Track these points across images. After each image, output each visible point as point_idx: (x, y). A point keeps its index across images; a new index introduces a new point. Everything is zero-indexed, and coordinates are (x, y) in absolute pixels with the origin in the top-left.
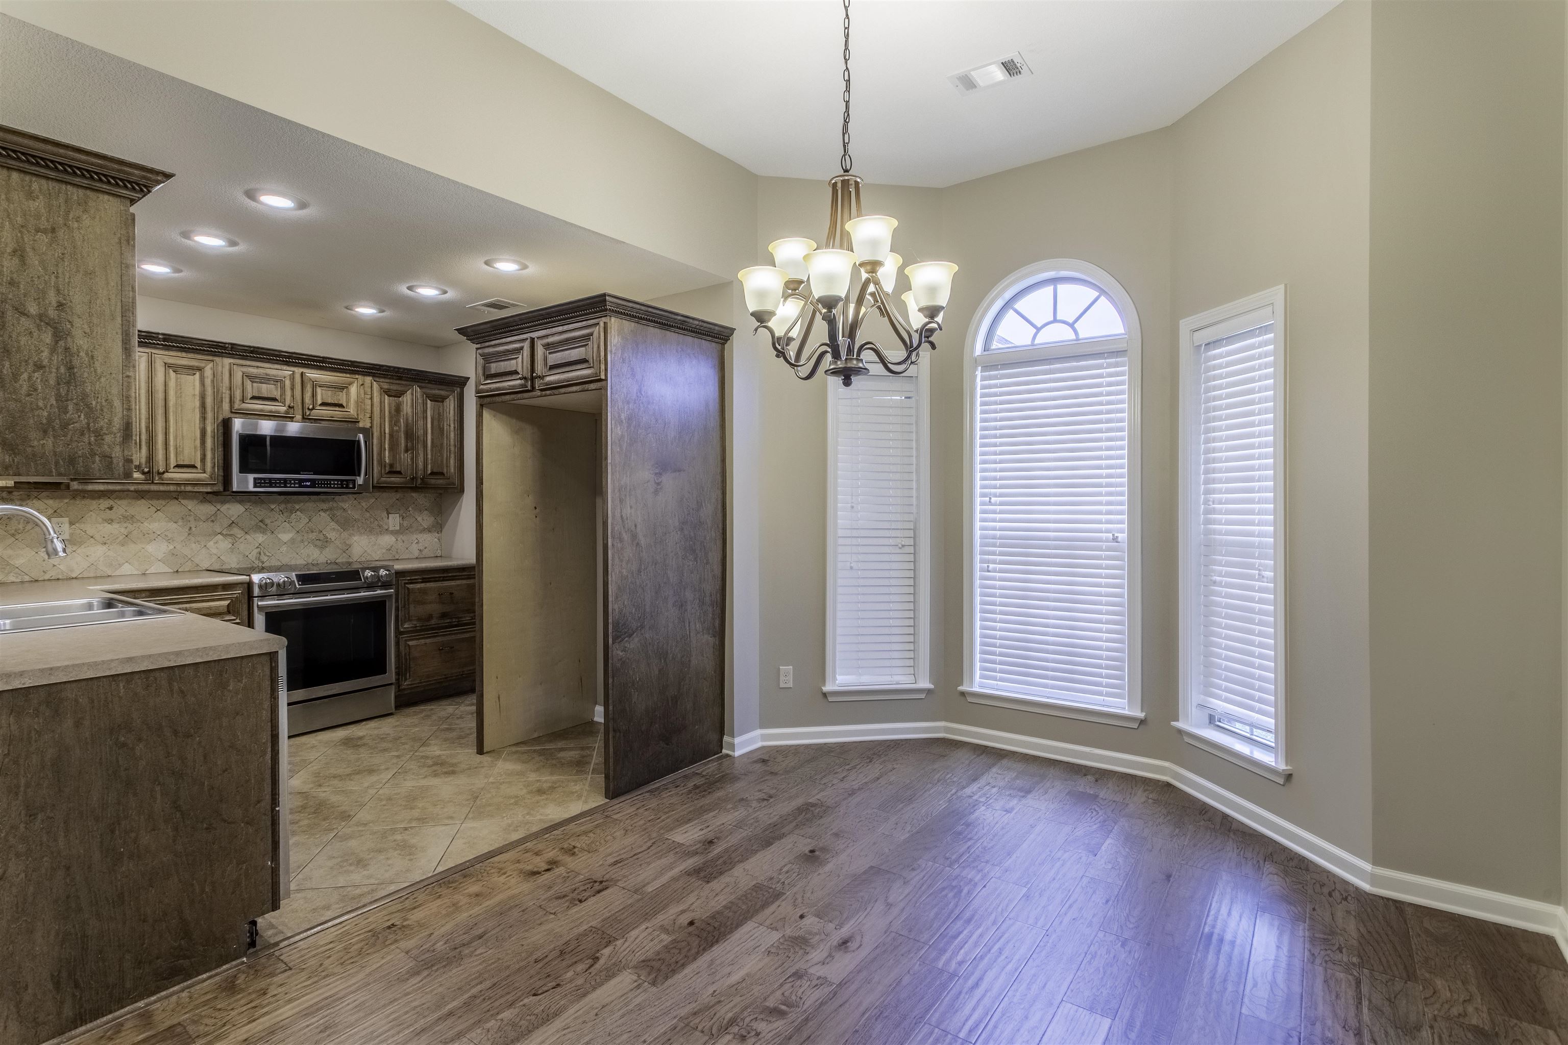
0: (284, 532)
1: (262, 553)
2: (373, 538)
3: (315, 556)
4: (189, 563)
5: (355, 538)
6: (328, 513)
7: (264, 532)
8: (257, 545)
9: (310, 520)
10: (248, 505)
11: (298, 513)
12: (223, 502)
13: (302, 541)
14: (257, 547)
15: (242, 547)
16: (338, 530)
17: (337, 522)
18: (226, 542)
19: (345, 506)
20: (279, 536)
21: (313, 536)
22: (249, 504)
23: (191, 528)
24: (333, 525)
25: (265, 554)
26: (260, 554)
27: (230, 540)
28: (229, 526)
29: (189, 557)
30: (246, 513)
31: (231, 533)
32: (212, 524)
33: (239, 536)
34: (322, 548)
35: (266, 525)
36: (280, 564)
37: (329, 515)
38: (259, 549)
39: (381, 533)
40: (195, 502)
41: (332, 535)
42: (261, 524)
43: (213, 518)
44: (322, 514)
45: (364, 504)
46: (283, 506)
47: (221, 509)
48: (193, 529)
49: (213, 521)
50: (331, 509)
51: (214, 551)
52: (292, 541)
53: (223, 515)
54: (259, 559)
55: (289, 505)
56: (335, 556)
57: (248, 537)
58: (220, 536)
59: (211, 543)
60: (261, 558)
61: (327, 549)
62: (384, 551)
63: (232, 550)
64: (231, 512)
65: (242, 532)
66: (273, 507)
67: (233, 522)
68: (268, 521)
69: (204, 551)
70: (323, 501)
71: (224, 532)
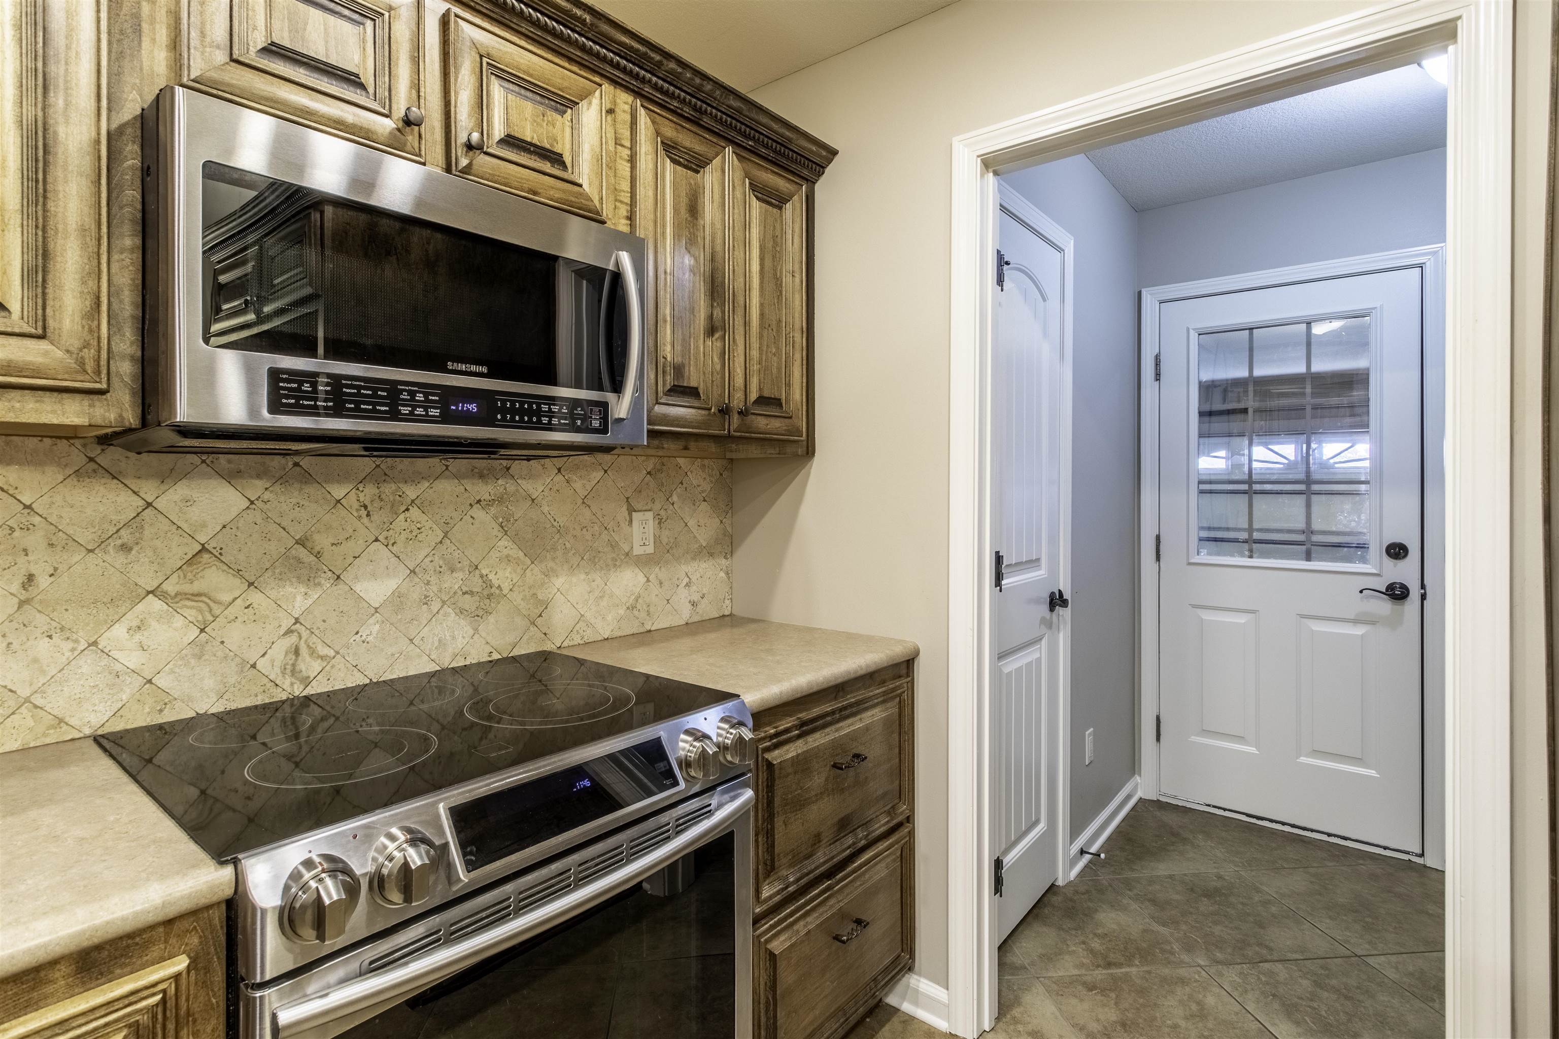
0: (374, 576)
1: (304, 650)
2: (597, 577)
3: (460, 643)
4: (24, 718)
5: (559, 581)
6: (493, 510)
7: (310, 579)
8: (287, 623)
9: (446, 535)
10: (257, 488)
11: (414, 512)
12: (167, 477)
13: (426, 601)
14: (289, 632)
15: (234, 635)
16: (518, 562)
17: (516, 539)
18: (179, 622)
19: (535, 488)
20: (358, 588)
21: (454, 582)
22: (260, 484)
23: (30, 578)
24: (505, 545)
25: (312, 652)
26: (297, 652)
27: (191, 614)
28: (189, 562)
29: (24, 692)
30: (251, 516)
31: (196, 587)
32: (120, 559)
33: (226, 598)
34: (478, 616)
35: (318, 555)
36: (362, 680)
37: (495, 518)
38: (293, 639)
39: (615, 564)
40: (52, 474)
41: (503, 577)
42: (302, 552)
43: (126, 536)
44: (477, 512)
45: (578, 485)
46: (368, 492)
47: (160, 504)
48: (43, 581)
49: (125, 548)
50: (500, 500)
51: (132, 659)
52: (398, 600)
53: (164, 524)
54: (293, 672)
55: (388, 489)
56: (511, 638)
57: (255, 597)
58: (155, 604)
59: (119, 631)
60: (302, 666)
61: (491, 619)
62: (621, 612)
63: (199, 650)
64: (195, 513)
65: (237, 581)
66: (338, 491)
67: (204, 549)
68: (322, 541)
69: (88, 665)
70: (482, 476)
71: (170, 587)
